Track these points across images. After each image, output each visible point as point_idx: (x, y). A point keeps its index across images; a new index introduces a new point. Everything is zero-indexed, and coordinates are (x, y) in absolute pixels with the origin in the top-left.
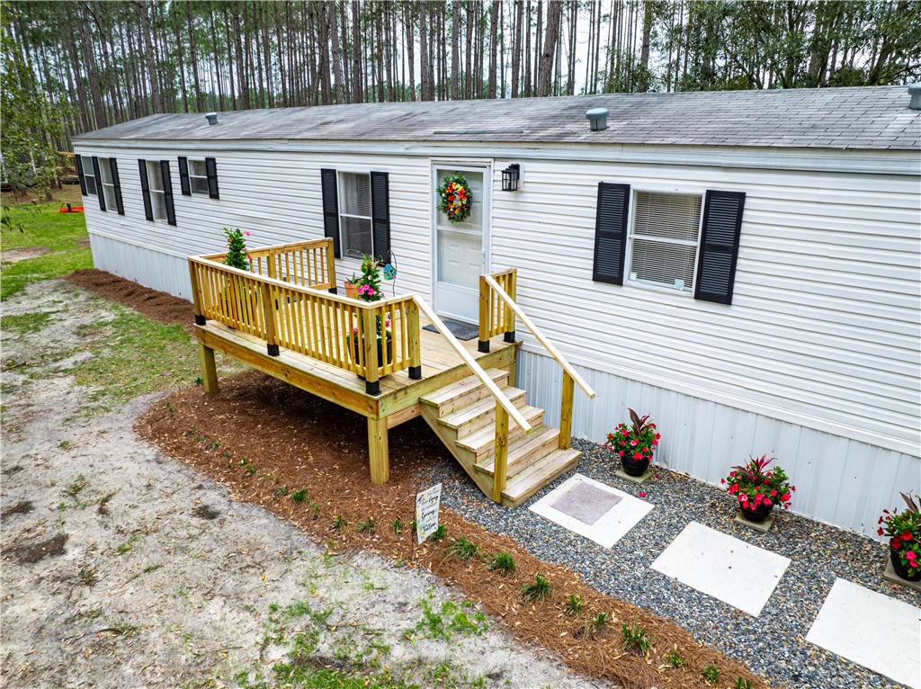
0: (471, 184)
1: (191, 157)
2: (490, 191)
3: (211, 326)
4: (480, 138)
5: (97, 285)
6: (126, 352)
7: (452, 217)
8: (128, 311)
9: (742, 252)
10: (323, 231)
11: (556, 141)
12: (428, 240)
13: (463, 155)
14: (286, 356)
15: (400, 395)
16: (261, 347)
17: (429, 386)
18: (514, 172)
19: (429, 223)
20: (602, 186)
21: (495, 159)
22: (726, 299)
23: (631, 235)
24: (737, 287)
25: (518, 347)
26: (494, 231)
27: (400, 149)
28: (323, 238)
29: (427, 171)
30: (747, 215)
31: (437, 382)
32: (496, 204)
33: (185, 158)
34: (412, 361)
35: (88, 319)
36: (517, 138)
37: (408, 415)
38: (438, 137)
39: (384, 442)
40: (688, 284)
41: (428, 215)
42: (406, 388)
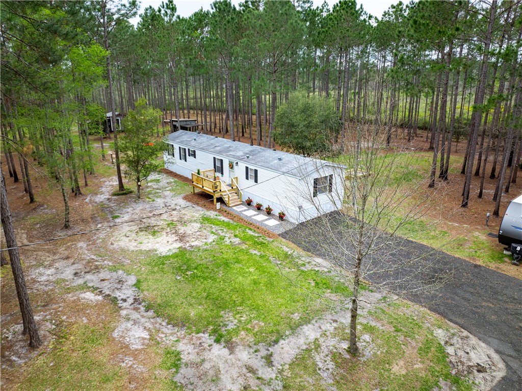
0: (233, 164)
1: (191, 149)
2: (235, 165)
3: (194, 183)
4: (234, 157)
5: (167, 173)
6: (178, 187)
7: (230, 168)
8: (176, 179)
9: (258, 177)
10: (213, 168)
12: (227, 171)
13: (232, 159)
14: (204, 188)
15: (218, 193)
16: (201, 187)
17: (222, 193)
18: (237, 163)
20: (246, 167)
21: (236, 161)
22: (257, 183)
23: (249, 173)
24: (258, 181)
26: (235, 171)
27: (225, 157)
29: (228, 161)
30: (259, 173)
32: (236, 167)
33: (189, 149)
34: (220, 189)
35: (168, 181)
36: (238, 158)
37: (219, 196)
38: (229, 156)
39: (216, 199)
40: (254, 180)
41: (228, 167)
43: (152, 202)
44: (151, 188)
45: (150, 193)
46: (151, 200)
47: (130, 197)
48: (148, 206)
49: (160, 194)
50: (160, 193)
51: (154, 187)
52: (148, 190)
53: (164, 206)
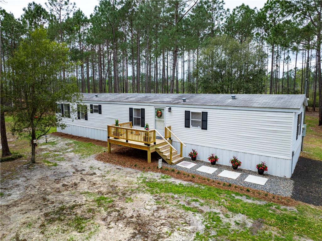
0: (162, 111)
1: (94, 104)
2: (166, 112)
3: (111, 138)
4: (163, 102)
5: (62, 136)
6: (82, 148)
7: (158, 117)
9: (208, 121)
10: (129, 120)
11: (177, 103)
12: (153, 121)
13: (160, 106)
14: (130, 142)
15: (153, 147)
16: (125, 141)
17: (157, 146)
18: (170, 109)
19: (153, 118)
20: (185, 111)
21: (166, 106)
22: (206, 129)
23: (191, 119)
24: (208, 127)
25: (172, 140)
26: (166, 119)
27: (148, 104)
28: (129, 122)
29: (153, 108)
30: (208, 115)
31: (158, 145)
32: (167, 114)
33: (92, 105)
34: (154, 141)
35: (66, 143)
36: (170, 103)
37: (154, 151)
38: (155, 102)
39: (150, 155)
40: (200, 127)
41: (153, 116)
42: (153, 146)
43: (53, 167)
44: (47, 151)
45: (47, 156)
46: (51, 164)
47: (19, 163)
48: (49, 173)
49: (61, 157)
50: (61, 155)
51: (50, 149)
52: (43, 153)
53: (74, 170)
